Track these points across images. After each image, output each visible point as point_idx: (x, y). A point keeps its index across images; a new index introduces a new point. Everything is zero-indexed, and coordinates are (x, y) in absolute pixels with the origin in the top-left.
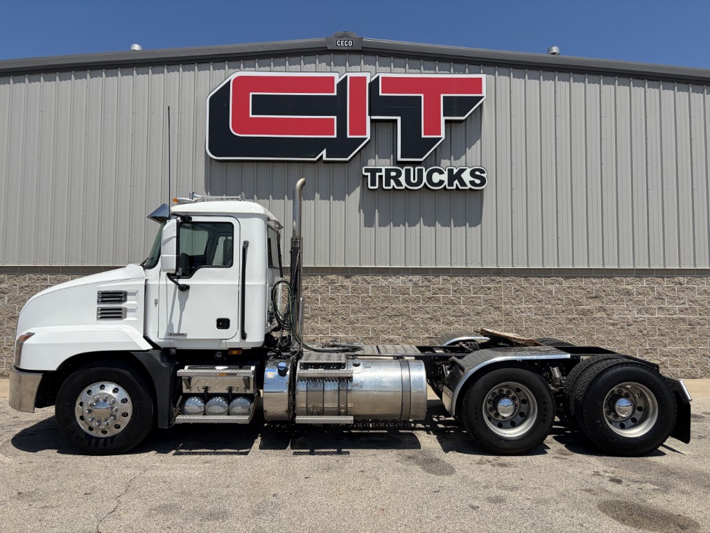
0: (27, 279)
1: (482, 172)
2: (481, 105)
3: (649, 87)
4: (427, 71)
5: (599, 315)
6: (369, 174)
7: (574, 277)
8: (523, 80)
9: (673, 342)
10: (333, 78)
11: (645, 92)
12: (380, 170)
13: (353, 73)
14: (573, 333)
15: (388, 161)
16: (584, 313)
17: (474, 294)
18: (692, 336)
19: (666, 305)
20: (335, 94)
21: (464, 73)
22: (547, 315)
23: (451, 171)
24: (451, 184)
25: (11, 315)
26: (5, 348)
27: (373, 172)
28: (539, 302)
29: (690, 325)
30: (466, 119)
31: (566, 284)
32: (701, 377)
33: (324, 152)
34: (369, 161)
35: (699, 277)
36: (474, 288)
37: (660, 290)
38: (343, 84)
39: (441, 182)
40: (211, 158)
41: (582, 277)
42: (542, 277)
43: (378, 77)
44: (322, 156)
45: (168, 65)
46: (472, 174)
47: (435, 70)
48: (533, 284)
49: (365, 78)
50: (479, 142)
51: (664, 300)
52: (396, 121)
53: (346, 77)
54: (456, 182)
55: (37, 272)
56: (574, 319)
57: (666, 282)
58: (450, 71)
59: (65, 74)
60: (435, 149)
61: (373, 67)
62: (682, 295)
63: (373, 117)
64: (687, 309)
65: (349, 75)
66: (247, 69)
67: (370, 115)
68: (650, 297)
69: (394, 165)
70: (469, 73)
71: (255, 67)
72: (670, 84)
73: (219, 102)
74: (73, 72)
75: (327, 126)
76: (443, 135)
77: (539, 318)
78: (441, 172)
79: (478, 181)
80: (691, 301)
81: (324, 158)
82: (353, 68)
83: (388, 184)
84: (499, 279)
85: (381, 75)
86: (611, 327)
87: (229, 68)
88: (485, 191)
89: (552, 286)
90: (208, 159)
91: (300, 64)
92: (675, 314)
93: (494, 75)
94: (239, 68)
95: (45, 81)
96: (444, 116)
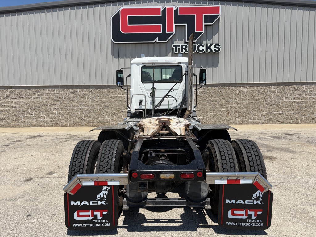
0: (47, 90)
1: (219, 45)
2: (219, 18)
3: (287, 9)
4: (198, 5)
5: (262, 101)
6: (175, 47)
7: (254, 86)
8: (236, 7)
9: (290, 110)
10: (160, 9)
11: (285, 11)
12: (179, 46)
13: (168, 6)
14: (252, 108)
15: (182, 42)
16: (257, 100)
17: (215, 93)
19: (289, 96)
20: (161, 15)
21: (213, 4)
22: (243, 101)
23: (206, 46)
24: (206, 51)
25: (43, 104)
26: (42, 116)
27: (176, 46)
28: (240, 96)
29: (297, 104)
30: (213, 24)
31: (250, 89)
32: (300, 123)
33: (157, 39)
34: (175, 42)
35: (302, 85)
36: (215, 91)
37: (287, 91)
38: (164, 11)
39: (203, 50)
41: (256, 86)
42: (241, 86)
44: (156, 41)
45: (94, 4)
46: (215, 46)
47: (201, 4)
48: (238, 89)
49: (173, 8)
50: (218, 33)
51: (288, 94)
52: (185, 25)
53: (165, 8)
54: (209, 50)
55: (51, 88)
56: (253, 102)
57: (289, 88)
58: (207, 4)
59: (54, 9)
60: (201, 37)
61: (176, 3)
62: (295, 92)
63: (176, 24)
64: (296, 98)
65: (167, 7)
66: (126, 5)
67: (175, 23)
68: (282, 94)
69: (184, 44)
70: (215, 5)
71: (129, 4)
72: (295, 7)
73: (115, 19)
74: (57, 9)
75: (158, 28)
76: (203, 31)
77: (239, 102)
78: (203, 46)
79: (217, 49)
80: (298, 95)
81: (157, 41)
82: (168, 4)
83: (182, 51)
84: (225, 87)
85: (179, 7)
86: (267, 105)
87: (119, 5)
88: (220, 53)
89: (244, 90)
90: (112, 43)
91: (147, 3)
92: (292, 100)
93: (225, 5)
94: (123, 5)
95: (47, 12)
96: (204, 23)
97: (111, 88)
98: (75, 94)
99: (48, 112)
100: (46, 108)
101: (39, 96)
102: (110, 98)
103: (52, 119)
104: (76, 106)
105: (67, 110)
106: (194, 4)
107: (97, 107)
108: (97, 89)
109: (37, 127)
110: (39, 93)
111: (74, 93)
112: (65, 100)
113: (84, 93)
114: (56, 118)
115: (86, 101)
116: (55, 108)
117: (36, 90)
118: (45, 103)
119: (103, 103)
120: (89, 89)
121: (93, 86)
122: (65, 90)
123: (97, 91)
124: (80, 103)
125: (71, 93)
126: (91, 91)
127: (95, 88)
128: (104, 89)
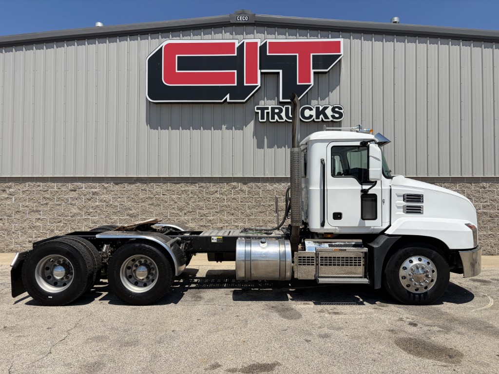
0: (27, 185)
1: (340, 108)
2: (340, 61)
3: (463, 46)
4: (301, 37)
6: (259, 111)
8: (370, 42)
10: (234, 44)
11: (460, 49)
12: (267, 108)
13: (249, 39)
15: (274, 101)
18: (491, 225)
20: (236, 55)
21: (328, 38)
23: (318, 108)
24: (318, 117)
25: (17, 210)
26: (13, 233)
27: (263, 109)
29: (490, 217)
30: (329, 71)
33: (228, 96)
34: (260, 102)
35: (498, 183)
37: (469, 192)
38: (241, 48)
39: (311, 116)
40: (150, 101)
43: (266, 42)
44: (226, 99)
45: (119, 37)
46: (333, 110)
47: (307, 36)
49: (257, 43)
50: (338, 87)
52: (278, 73)
53: (243, 43)
54: (321, 116)
55: (34, 181)
57: (473, 187)
58: (318, 36)
59: (50, 45)
60: (307, 93)
61: (263, 35)
62: (485, 196)
63: (263, 71)
64: (489, 206)
65: (246, 41)
66: (174, 38)
67: (260, 69)
69: (278, 105)
70: (331, 38)
71: (180, 37)
72: (478, 43)
73: (155, 62)
74: (55, 43)
75: (230, 78)
76: (312, 83)
78: (311, 109)
79: (337, 115)
80: (492, 200)
81: (228, 100)
82: (249, 36)
83: (273, 118)
85: (268, 41)
88: (342, 122)
90: (148, 102)
91: (211, 34)
92: (480, 209)
93: (350, 38)
94: (169, 37)
95: (36, 49)
96: (313, 69)
97: (143, 183)
98: (77, 192)
99: (25, 225)
100: (22, 217)
101: (11, 195)
102: (140, 201)
103: (32, 237)
104: (77, 214)
105: (60, 222)
106: (295, 37)
107: (116, 218)
108: (117, 184)
109: (3, 252)
110: (11, 190)
111: (75, 191)
112: (58, 203)
113: (94, 190)
114: (39, 237)
115: (97, 206)
116: (39, 217)
117: (7, 184)
118: (21, 209)
119: (126, 209)
120: (103, 184)
121: (110, 179)
122: (60, 184)
123: (117, 187)
124: (85, 210)
125: (70, 190)
126: (106, 188)
127: (114, 183)
128: (130, 183)
